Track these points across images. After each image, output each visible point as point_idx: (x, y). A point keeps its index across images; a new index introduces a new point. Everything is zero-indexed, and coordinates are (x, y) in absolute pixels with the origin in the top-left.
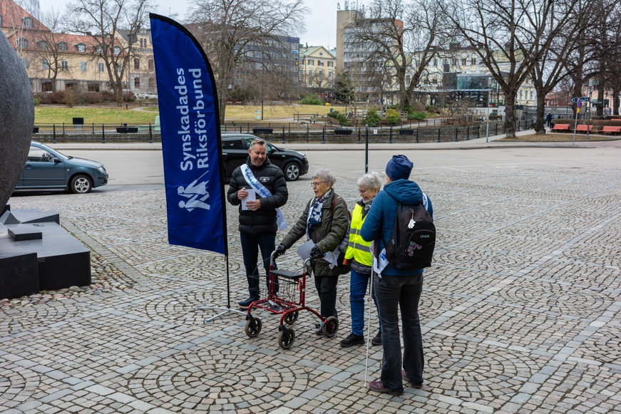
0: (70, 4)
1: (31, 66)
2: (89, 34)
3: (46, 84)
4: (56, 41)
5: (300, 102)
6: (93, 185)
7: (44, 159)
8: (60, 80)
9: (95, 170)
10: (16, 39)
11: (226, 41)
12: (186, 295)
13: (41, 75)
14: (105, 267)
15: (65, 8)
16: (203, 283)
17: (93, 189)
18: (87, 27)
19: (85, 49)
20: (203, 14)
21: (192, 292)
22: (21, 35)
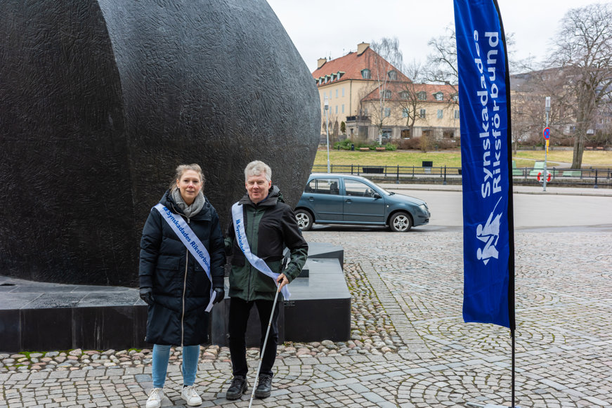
0: (431, 55)
1: (392, 115)
2: (447, 83)
3: (404, 131)
4: (416, 90)
6: (412, 224)
7: (367, 194)
8: (418, 127)
9: (416, 208)
10: (380, 91)
11: (587, 81)
12: (463, 374)
13: (400, 123)
14: (377, 320)
15: (426, 59)
16: (493, 358)
17: (412, 228)
18: (445, 76)
19: (443, 97)
20: (563, 55)
21: (472, 371)
22: (385, 86)
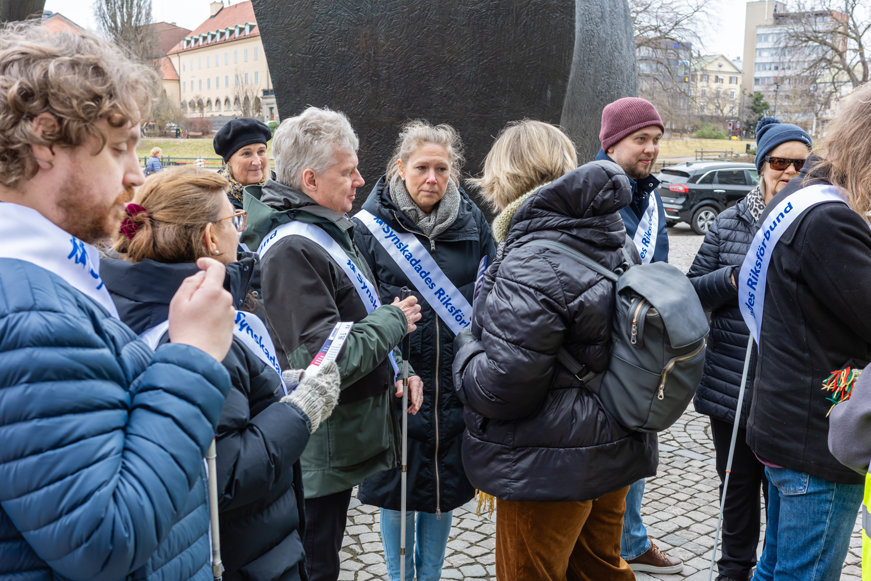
5: (694, 134)
